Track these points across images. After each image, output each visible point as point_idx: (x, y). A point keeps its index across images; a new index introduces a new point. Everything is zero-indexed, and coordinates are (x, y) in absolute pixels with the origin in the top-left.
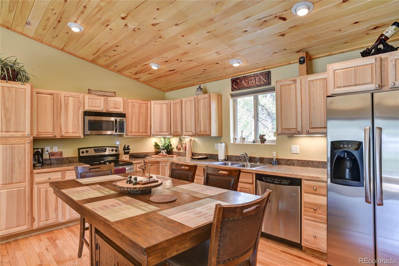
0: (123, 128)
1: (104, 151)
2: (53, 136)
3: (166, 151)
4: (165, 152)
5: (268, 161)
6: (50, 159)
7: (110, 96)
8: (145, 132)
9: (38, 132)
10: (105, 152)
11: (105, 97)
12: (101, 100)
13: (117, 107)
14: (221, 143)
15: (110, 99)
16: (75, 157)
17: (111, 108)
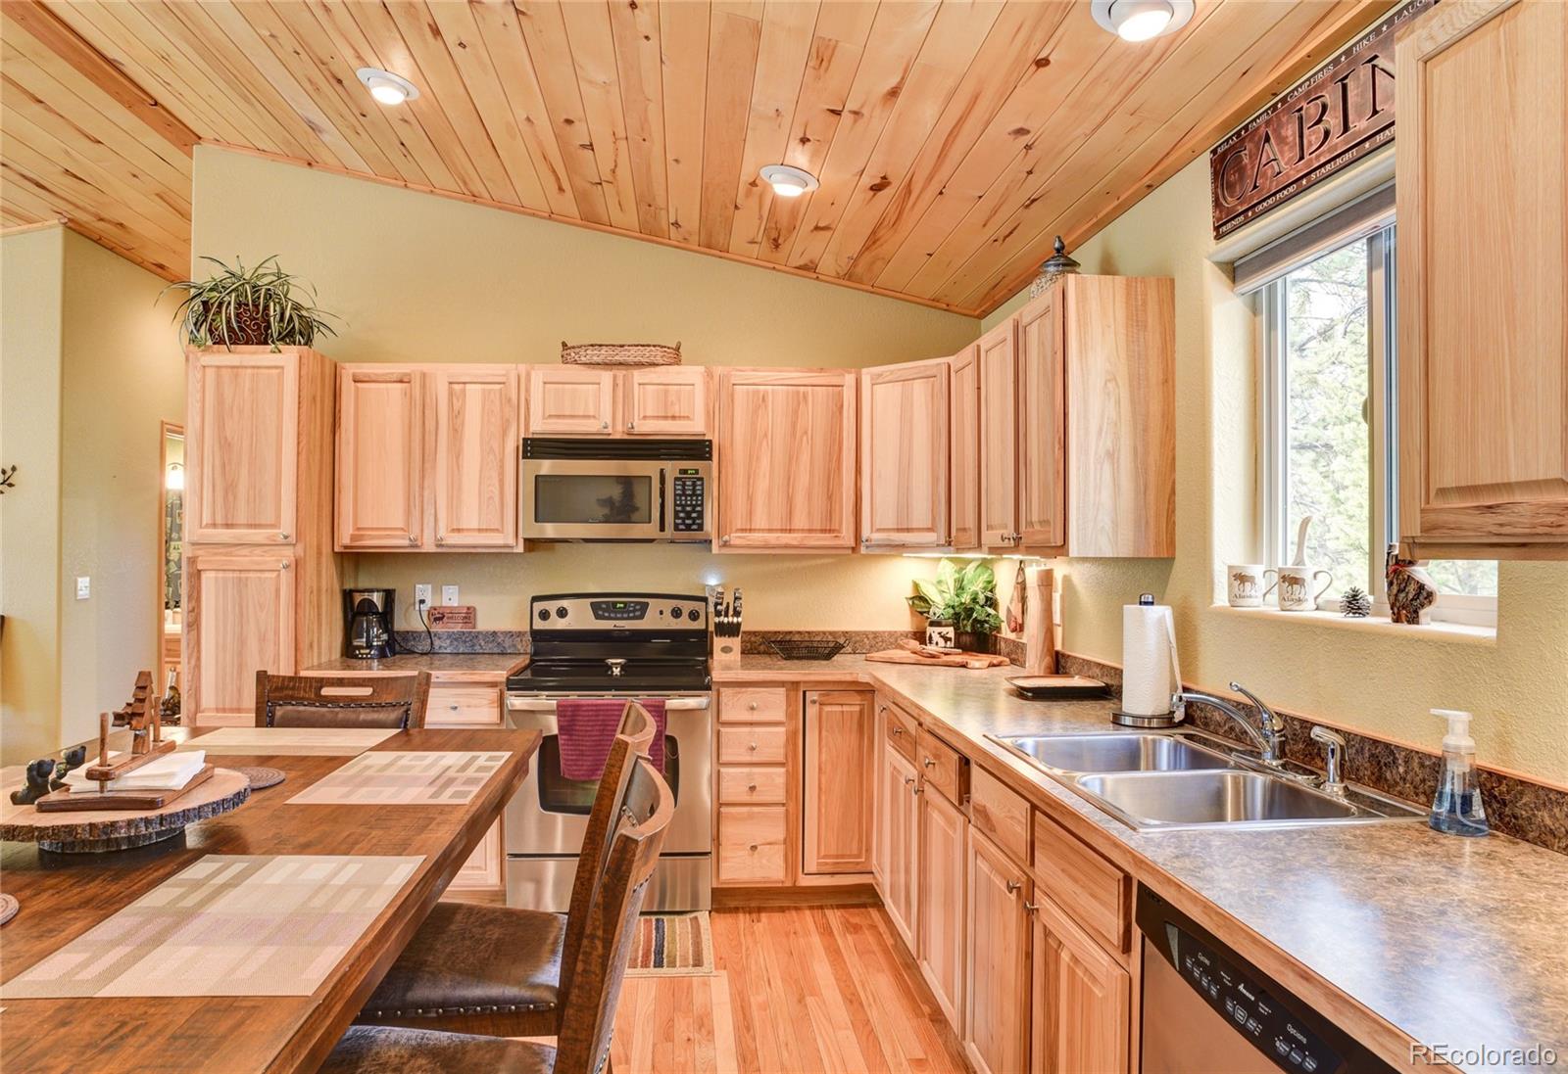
0: (699, 509)
1: (638, 613)
2: (406, 542)
3: (950, 632)
4: (947, 639)
5: (1423, 781)
6: (429, 632)
7: (640, 365)
8: (823, 531)
9: (359, 529)
10: (641, 617)
11: (621, 373)
12: (599, 384)
13: (676, 410)
14: (1146, 603)
15: (638, 376)
16: (520, 632)
17: (645, 417)
